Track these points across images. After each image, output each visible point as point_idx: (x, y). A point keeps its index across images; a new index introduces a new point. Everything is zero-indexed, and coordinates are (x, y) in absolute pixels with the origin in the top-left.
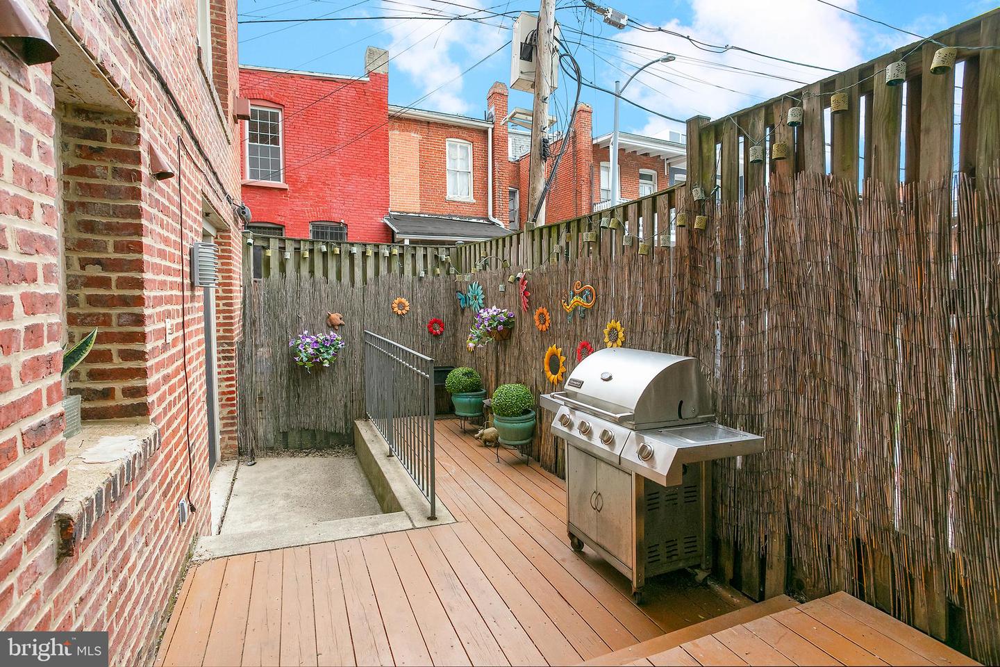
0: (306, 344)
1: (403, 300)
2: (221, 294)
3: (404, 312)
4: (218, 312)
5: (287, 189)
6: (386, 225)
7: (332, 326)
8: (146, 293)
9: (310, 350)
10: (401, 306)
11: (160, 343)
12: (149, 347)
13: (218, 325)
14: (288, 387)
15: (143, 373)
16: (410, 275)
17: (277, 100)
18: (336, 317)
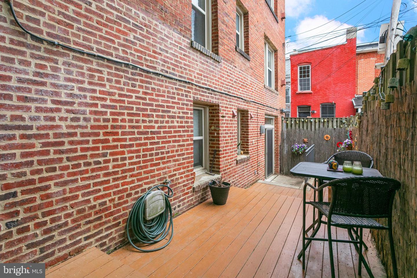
0: (296, 146)
1: (328, 135)
2: (276, 133)
3: (328, 139)
4: (275, 137)
5: (312, 93)
6: (352, 102)
7: (305, 143)
8: (249, 136)
9: (297, 149)
10: (327, 137)
11: (252, 143)
12: (249, 144)
13: (275, 140)
14: (292, 158)
15: (248, 148)
16: (331, 128)
17: (309, 61)
18: (306, 140)
